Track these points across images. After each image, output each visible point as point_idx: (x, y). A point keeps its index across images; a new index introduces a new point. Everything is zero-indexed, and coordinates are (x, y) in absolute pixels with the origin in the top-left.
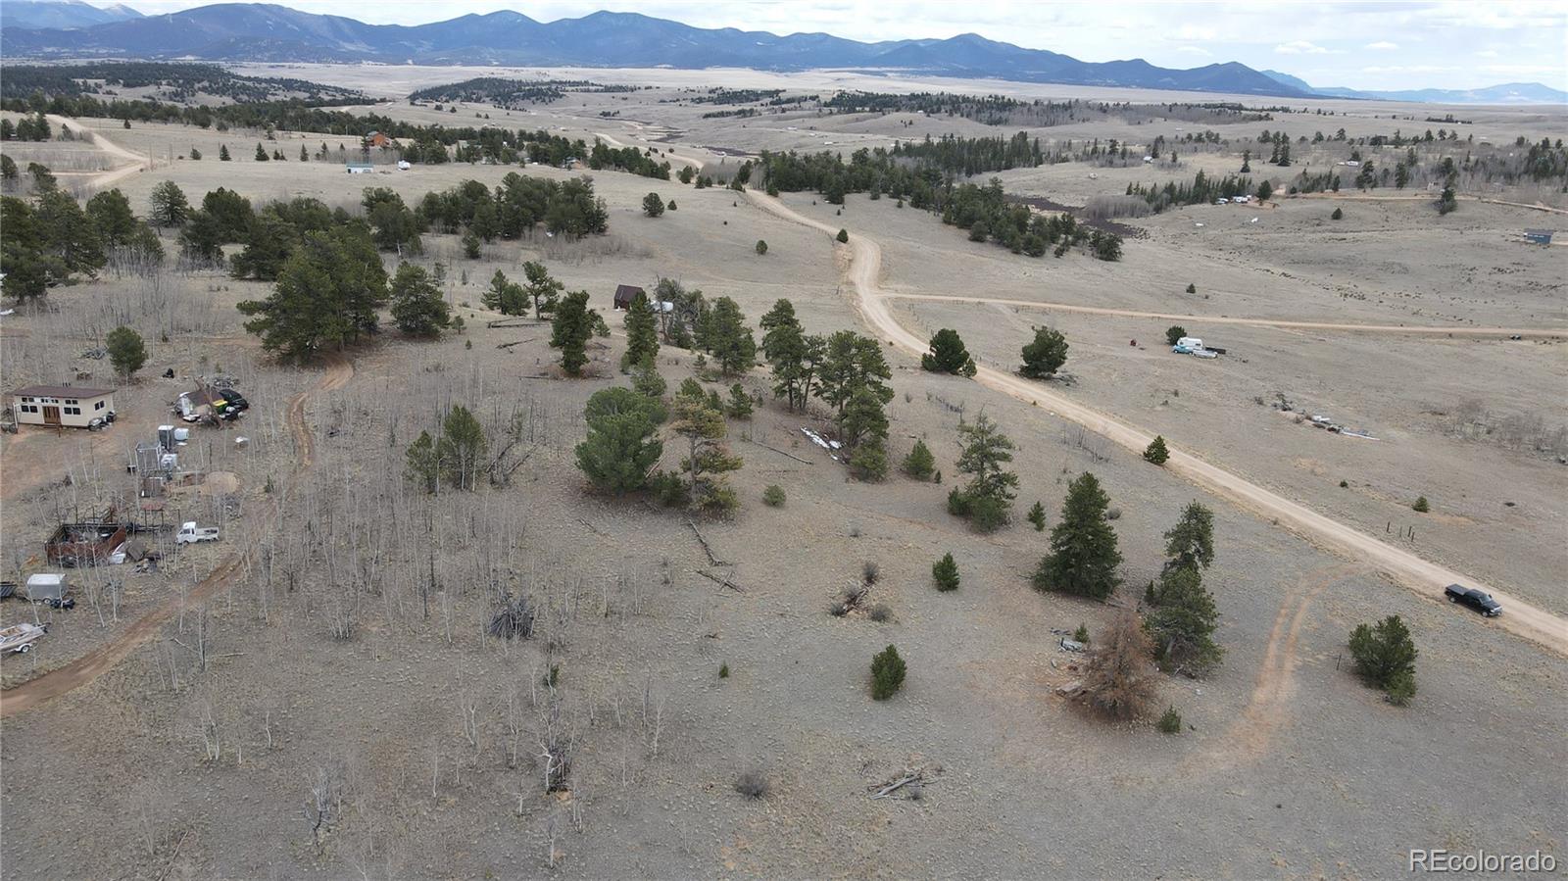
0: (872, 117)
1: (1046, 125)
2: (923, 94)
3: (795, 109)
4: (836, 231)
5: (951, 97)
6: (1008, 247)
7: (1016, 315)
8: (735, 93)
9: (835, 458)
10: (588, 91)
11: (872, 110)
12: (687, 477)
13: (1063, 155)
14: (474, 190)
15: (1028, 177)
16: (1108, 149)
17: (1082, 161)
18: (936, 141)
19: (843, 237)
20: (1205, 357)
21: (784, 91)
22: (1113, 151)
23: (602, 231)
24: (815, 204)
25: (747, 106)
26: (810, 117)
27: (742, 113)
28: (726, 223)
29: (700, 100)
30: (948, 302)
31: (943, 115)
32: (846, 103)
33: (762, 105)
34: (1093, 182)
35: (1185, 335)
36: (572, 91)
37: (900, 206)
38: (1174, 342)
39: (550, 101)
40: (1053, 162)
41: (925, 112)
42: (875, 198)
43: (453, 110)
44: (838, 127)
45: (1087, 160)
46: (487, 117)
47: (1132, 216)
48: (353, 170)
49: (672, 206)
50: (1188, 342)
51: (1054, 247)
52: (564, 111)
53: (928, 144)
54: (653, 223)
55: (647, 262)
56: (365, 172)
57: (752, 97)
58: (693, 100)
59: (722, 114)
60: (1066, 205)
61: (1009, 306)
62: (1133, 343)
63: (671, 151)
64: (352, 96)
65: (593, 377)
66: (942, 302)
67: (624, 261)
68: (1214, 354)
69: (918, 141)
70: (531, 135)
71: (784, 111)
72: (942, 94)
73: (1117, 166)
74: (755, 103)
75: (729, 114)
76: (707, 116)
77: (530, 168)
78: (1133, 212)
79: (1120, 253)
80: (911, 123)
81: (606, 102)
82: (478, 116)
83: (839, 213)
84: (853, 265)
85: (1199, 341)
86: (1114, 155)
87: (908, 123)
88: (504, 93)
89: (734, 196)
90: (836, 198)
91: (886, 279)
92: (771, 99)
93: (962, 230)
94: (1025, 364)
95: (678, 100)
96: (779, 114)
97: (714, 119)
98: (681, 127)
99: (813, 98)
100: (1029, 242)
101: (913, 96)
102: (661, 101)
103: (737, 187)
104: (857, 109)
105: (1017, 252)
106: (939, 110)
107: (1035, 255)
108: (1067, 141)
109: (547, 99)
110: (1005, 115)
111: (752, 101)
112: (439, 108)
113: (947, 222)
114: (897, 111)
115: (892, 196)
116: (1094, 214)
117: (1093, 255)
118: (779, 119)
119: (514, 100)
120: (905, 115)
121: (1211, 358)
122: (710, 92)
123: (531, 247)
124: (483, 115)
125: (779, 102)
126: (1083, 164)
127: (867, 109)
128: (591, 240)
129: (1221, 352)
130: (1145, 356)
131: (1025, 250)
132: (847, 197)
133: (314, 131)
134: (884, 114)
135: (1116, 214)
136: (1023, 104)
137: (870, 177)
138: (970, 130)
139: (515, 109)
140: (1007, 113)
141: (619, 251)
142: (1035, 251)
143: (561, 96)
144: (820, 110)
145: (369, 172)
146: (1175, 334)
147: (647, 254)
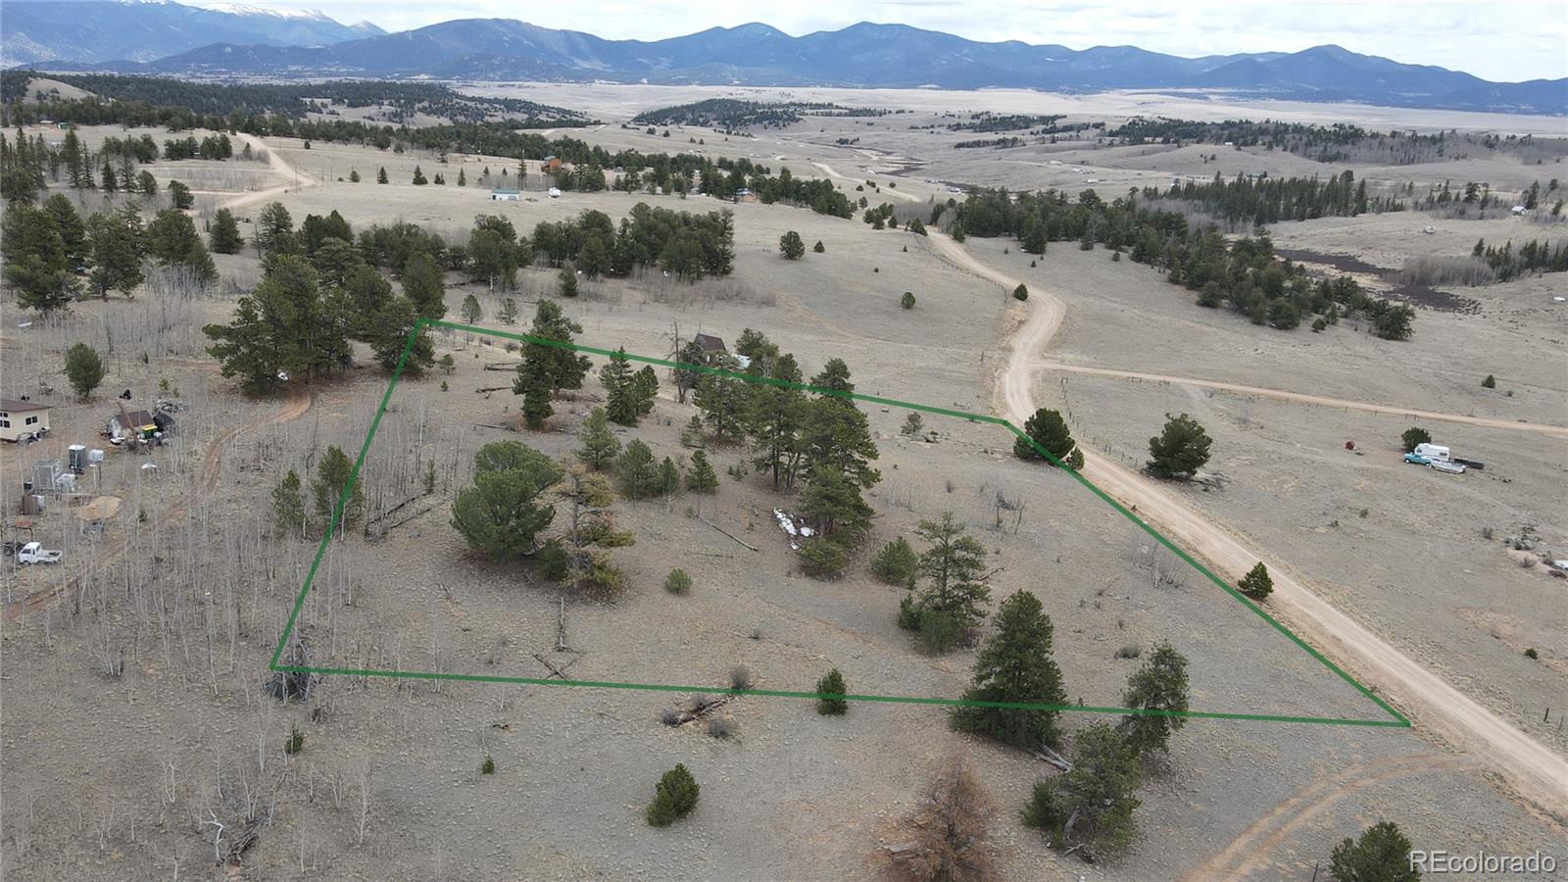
0: (1162, 150)
1: (1402, 163)
2: (1241, 121)
3: (1071, 138)
4: (1015, 285)
5: (1277, 125)
6: (1248, 315)
7: (1208, 399)
8: (1003, 119)
9: (795, 547)
10: (830, 114)
11: (1166, 141)
12: (569, 548)
13: (1398, 201)
14: (596, 222)
15: (1337, 229)
16: (1463, 195)
17: (1422, 210)
18: (1228, 180)
19: (1021, 294)
20: (1448, 472)
21: (1065, 117)
22: (1470, 198)
23: (726, 272)
24: (1006, 252)
25: (1010, 135)
26: (1083, 148)
27: (1002, 143)
28: (877, 270)
29: (958, 127)
30: (1121, 379)
31: (1259, 148)
32: (1136, 132)
33: (1032, 133)
34: (1428, 237)
35: (1428, 440)
36: (813, 114)
37: (1116, 258)
38: (1410, 448)
39: (784, 126)
40: (1380, 211)
41: (1236, 144)
42: (1087, 247)
43: (667, 135)
44: (1118, 161)
45: (1431, 208)
46: (702, 142)
47: (1466, 284)
48: (498, 196)
49: (819, 248)
50: (1427, 451)
51: (1316, 317)
52: (798, 137)
53: (1219, 183)
54: (791, 267)
55: (766, 311)
56: (510, 199)
57: (1021, 124)
58: (949, 127)
59: (977, 144)
60: (1379, 266)
61: (1204, 389)
62: (1350, 446)
63: (892, 185)
64: (574, 118)
65: (557, 431)
66: (1113, 378)
67: (740, 308)
68: (1460, 469)
69: (1204, 179)
70: (731, 163)
71: (1054, 141)
72: (1268, 121)
73: (1471, 218)
74: (1023, 131)
75: (986, 143)
76: (959, 146)
77: (692, 200)
78: (1469, 278)
79: (1409, 330)
80: (1213, 158)
81: (846, 128)
82: (692, 141)
83: (1033, 265)
84: (1024, 328)
85: (1445, 449)
86: (1473, 202)
87: (1209, 157)
88: (733, 116)
89: (911, 239)
90: (1035, 247)
91: (1058, 347)
92: (1044, 127)
93: (1190, 292)
94: (1153, 460)
95: (932, 126)
96: (1048, 145)
97: (967, 149)
98: (926, 158)
99: (1096, 126)
100: (1277, 310)
101: (1228, 124)
102: (912, 128)
103: (918, 229)
104: (1146, 139)
105: (1258, 322)
106: (1254, 143)
107: (1282, 327)
108: (1408, 184)
109: (781, 123)
110: (1345, 149)
111: (1020, 128)
112: (651, 132)
113: (1174, 281)
114: (1198, 143)
115: (1110, 247)
116: (1413, 278)
117: (1369, 331)
118: (1047, 150)
119: (745, 123)
120: (1208, 148)
121: (1455, 473)
122: (973, 118)
123: (641, 287)
124: (698, 140)
125: (1054, 130)
126: (1423, 214)
127: (1160, 140)
128: (709, 282)
129: (1478, 466)
130: (1360, 463)
131: (1272, 320)
132: (1050, 246)
133: (495, 154)
134: (1179, 147)
135: (1443, 280)
136: (1374, 136)
137: (1085, 222)
138: (1287, 166)
139: (737, 134)
140: (1350, 146)
141: (740, 297)
142: (1285, 322)
143: (797, 120)
144: (1100, 141)
145: (515, 199)
146: (1416, 438)
147: (768, 302)
